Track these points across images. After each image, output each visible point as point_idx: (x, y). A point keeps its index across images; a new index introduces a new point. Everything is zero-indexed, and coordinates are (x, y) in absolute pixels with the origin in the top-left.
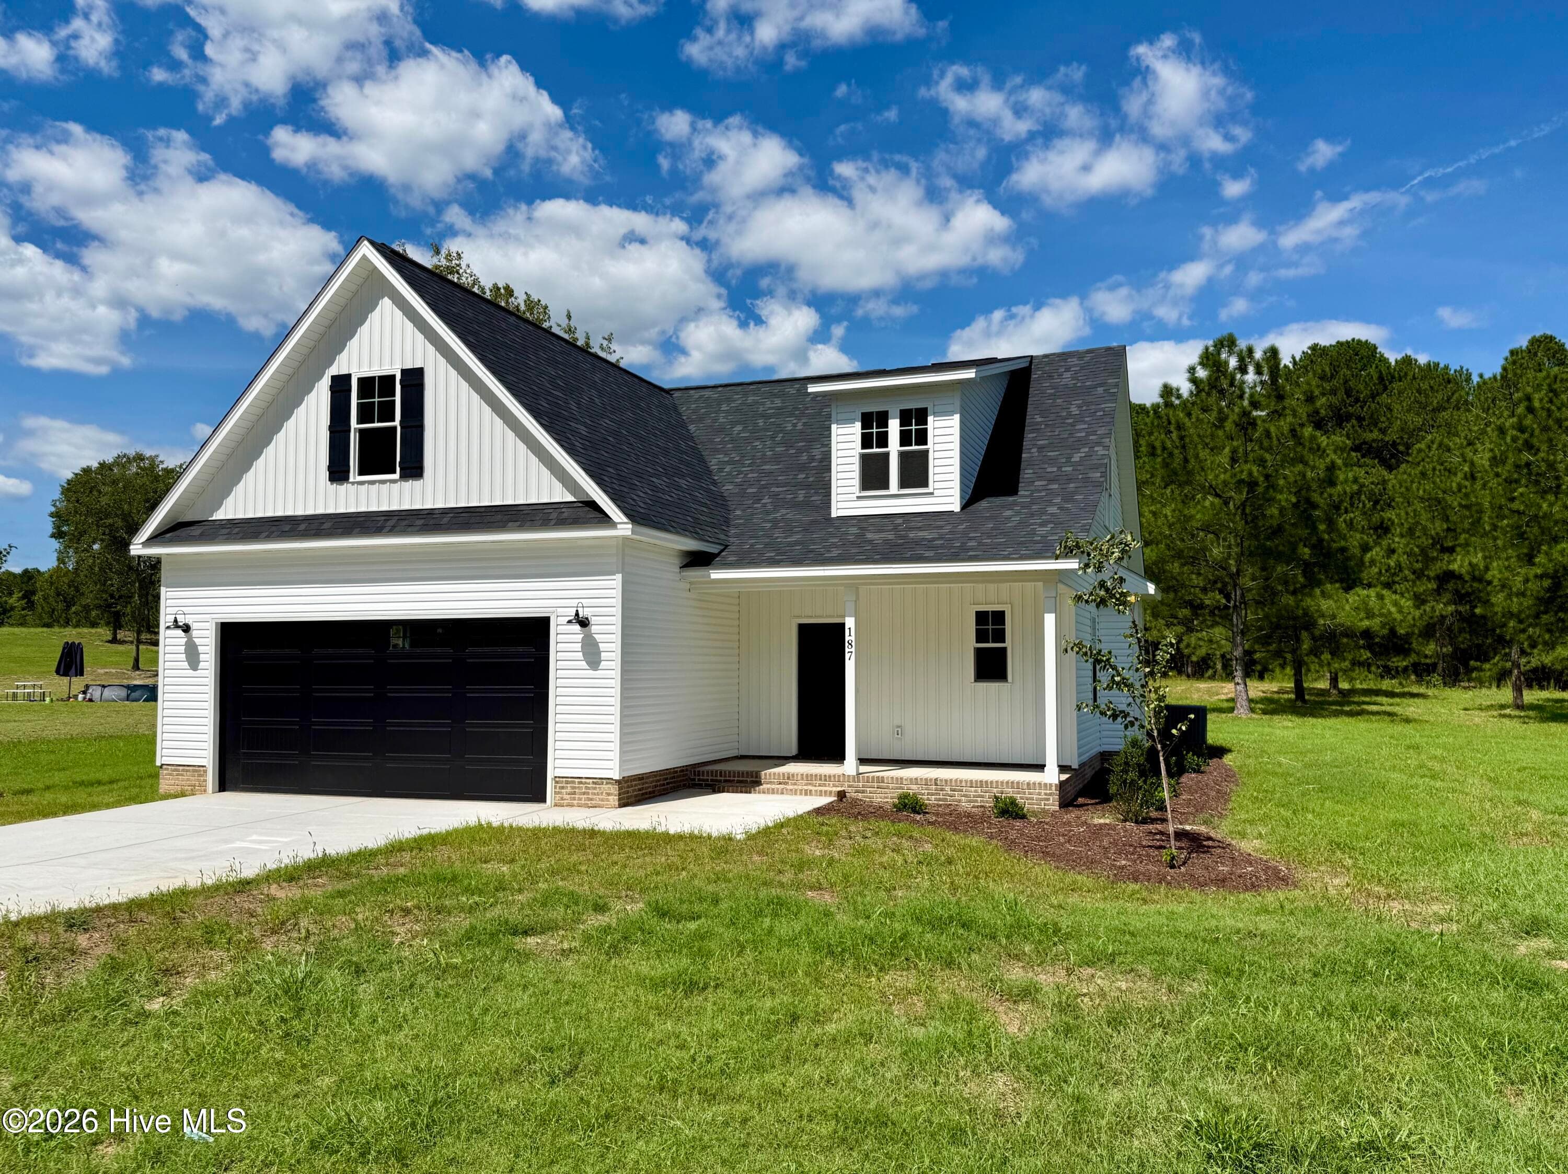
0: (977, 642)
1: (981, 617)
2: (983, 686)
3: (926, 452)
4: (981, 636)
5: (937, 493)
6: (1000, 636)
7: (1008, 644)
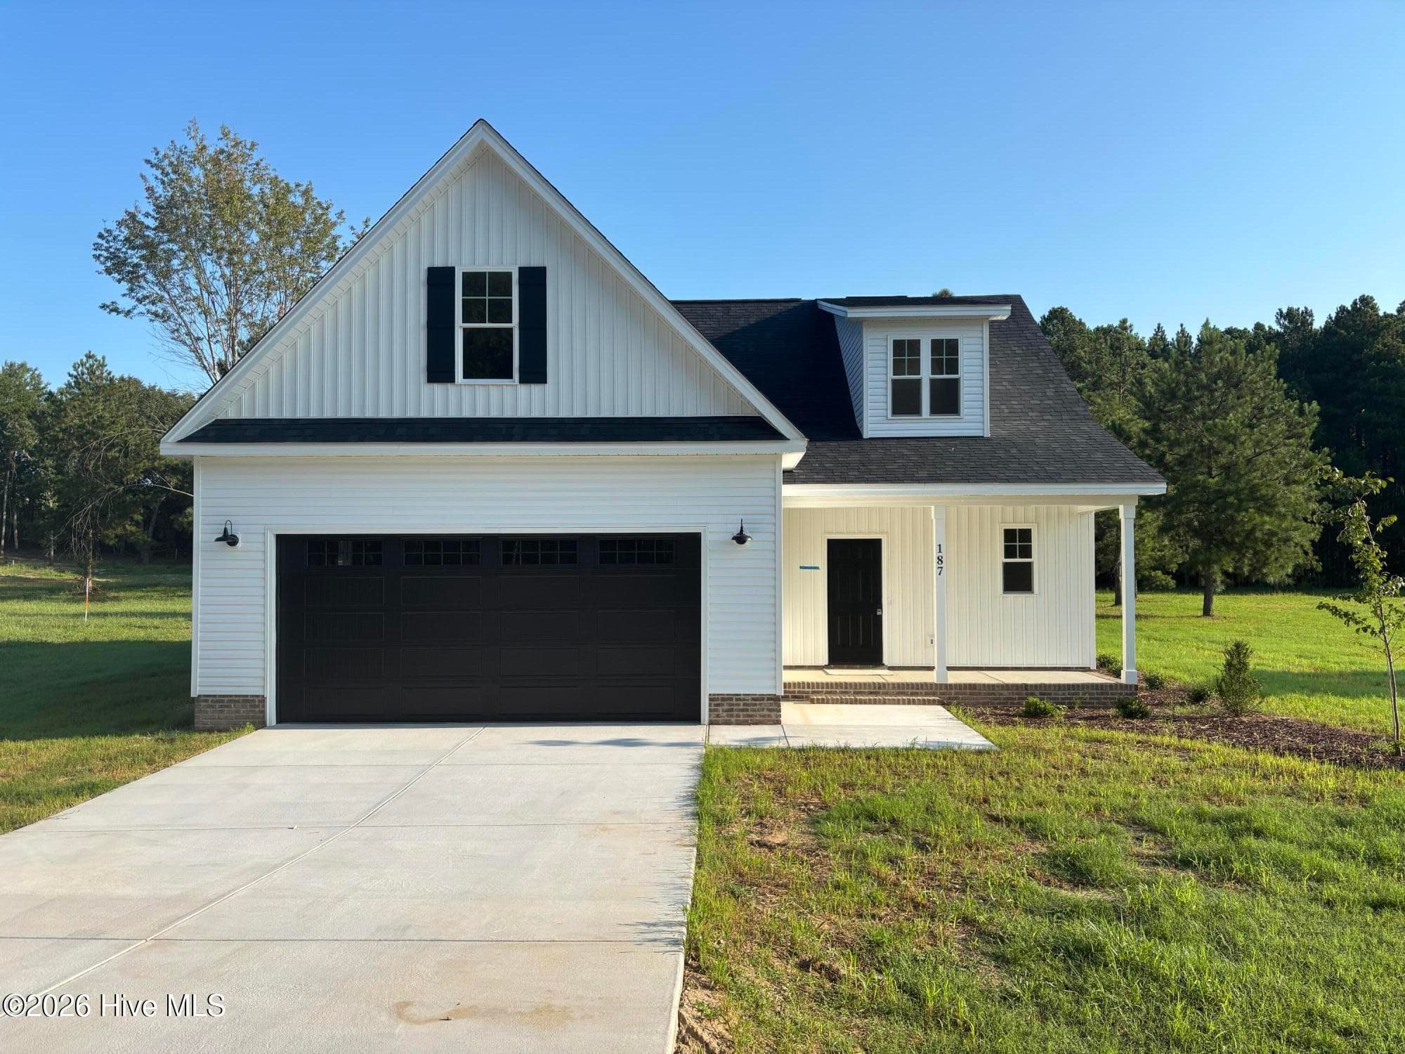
0: (1006, 557)
1: (1009, 535)
2: (1012, 597)
3: (956, 381)
4: (1009, 552)
5: (965, 417)
6: (1027, 552)
7: (1034, 559)
